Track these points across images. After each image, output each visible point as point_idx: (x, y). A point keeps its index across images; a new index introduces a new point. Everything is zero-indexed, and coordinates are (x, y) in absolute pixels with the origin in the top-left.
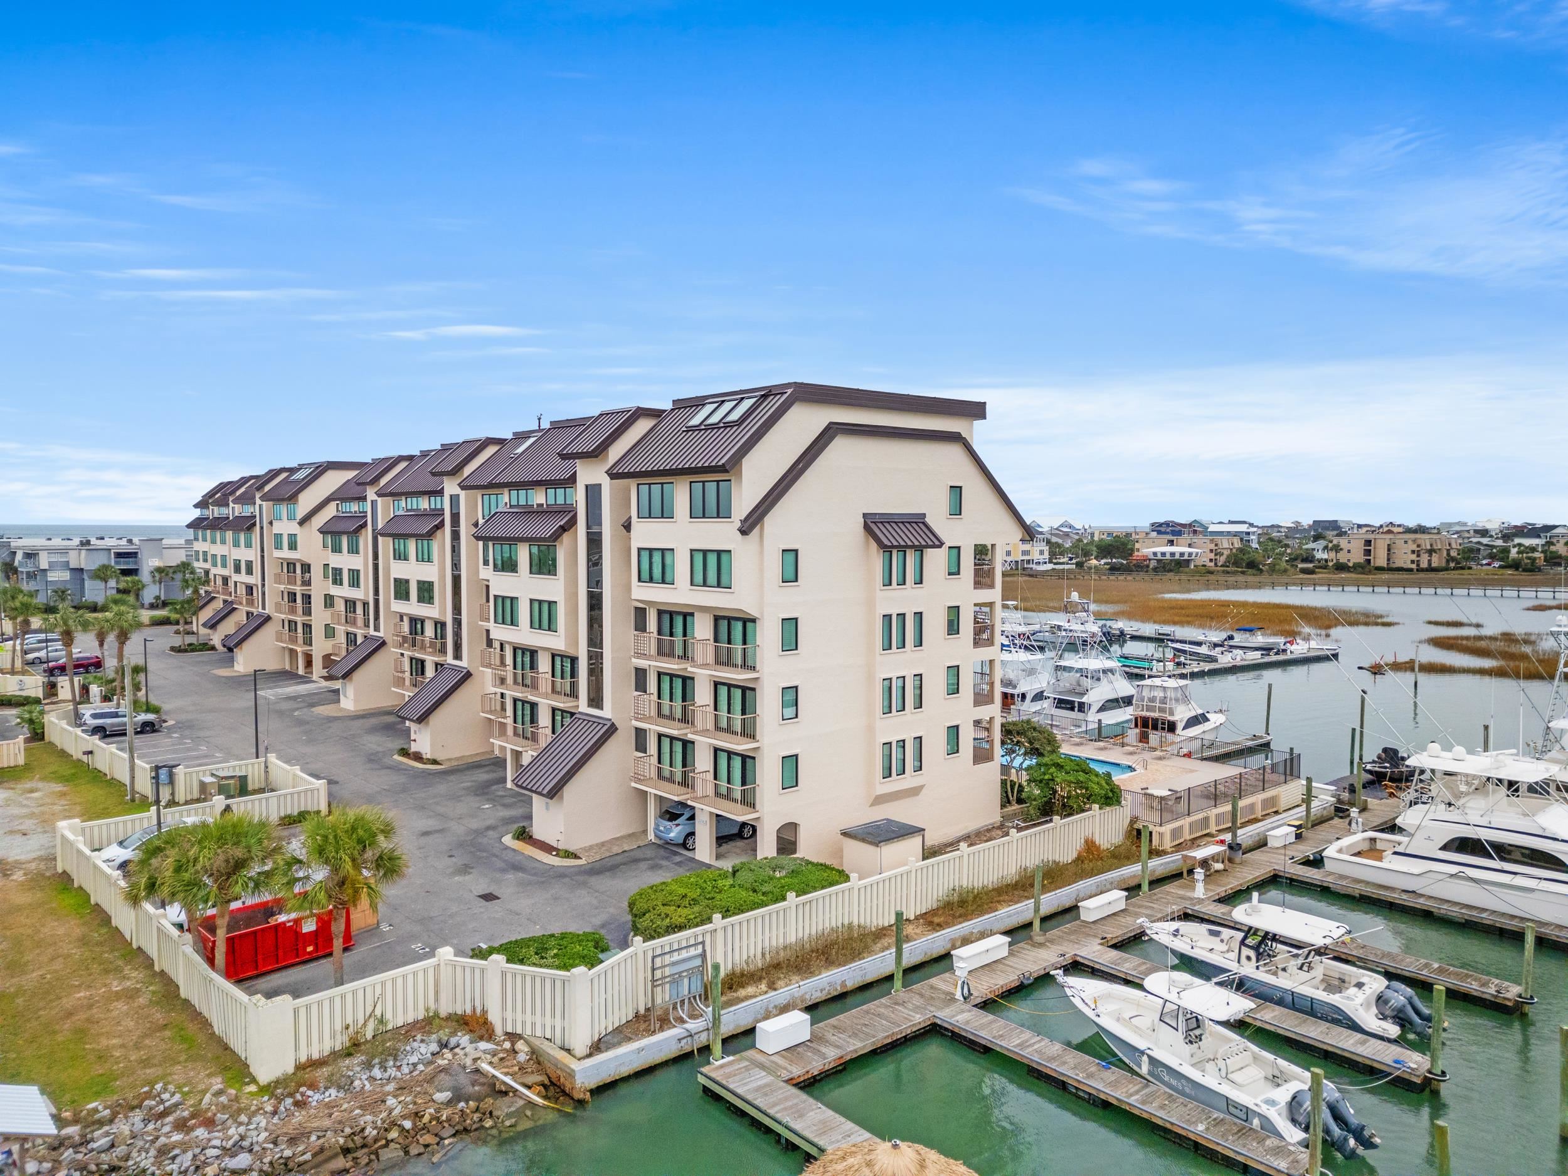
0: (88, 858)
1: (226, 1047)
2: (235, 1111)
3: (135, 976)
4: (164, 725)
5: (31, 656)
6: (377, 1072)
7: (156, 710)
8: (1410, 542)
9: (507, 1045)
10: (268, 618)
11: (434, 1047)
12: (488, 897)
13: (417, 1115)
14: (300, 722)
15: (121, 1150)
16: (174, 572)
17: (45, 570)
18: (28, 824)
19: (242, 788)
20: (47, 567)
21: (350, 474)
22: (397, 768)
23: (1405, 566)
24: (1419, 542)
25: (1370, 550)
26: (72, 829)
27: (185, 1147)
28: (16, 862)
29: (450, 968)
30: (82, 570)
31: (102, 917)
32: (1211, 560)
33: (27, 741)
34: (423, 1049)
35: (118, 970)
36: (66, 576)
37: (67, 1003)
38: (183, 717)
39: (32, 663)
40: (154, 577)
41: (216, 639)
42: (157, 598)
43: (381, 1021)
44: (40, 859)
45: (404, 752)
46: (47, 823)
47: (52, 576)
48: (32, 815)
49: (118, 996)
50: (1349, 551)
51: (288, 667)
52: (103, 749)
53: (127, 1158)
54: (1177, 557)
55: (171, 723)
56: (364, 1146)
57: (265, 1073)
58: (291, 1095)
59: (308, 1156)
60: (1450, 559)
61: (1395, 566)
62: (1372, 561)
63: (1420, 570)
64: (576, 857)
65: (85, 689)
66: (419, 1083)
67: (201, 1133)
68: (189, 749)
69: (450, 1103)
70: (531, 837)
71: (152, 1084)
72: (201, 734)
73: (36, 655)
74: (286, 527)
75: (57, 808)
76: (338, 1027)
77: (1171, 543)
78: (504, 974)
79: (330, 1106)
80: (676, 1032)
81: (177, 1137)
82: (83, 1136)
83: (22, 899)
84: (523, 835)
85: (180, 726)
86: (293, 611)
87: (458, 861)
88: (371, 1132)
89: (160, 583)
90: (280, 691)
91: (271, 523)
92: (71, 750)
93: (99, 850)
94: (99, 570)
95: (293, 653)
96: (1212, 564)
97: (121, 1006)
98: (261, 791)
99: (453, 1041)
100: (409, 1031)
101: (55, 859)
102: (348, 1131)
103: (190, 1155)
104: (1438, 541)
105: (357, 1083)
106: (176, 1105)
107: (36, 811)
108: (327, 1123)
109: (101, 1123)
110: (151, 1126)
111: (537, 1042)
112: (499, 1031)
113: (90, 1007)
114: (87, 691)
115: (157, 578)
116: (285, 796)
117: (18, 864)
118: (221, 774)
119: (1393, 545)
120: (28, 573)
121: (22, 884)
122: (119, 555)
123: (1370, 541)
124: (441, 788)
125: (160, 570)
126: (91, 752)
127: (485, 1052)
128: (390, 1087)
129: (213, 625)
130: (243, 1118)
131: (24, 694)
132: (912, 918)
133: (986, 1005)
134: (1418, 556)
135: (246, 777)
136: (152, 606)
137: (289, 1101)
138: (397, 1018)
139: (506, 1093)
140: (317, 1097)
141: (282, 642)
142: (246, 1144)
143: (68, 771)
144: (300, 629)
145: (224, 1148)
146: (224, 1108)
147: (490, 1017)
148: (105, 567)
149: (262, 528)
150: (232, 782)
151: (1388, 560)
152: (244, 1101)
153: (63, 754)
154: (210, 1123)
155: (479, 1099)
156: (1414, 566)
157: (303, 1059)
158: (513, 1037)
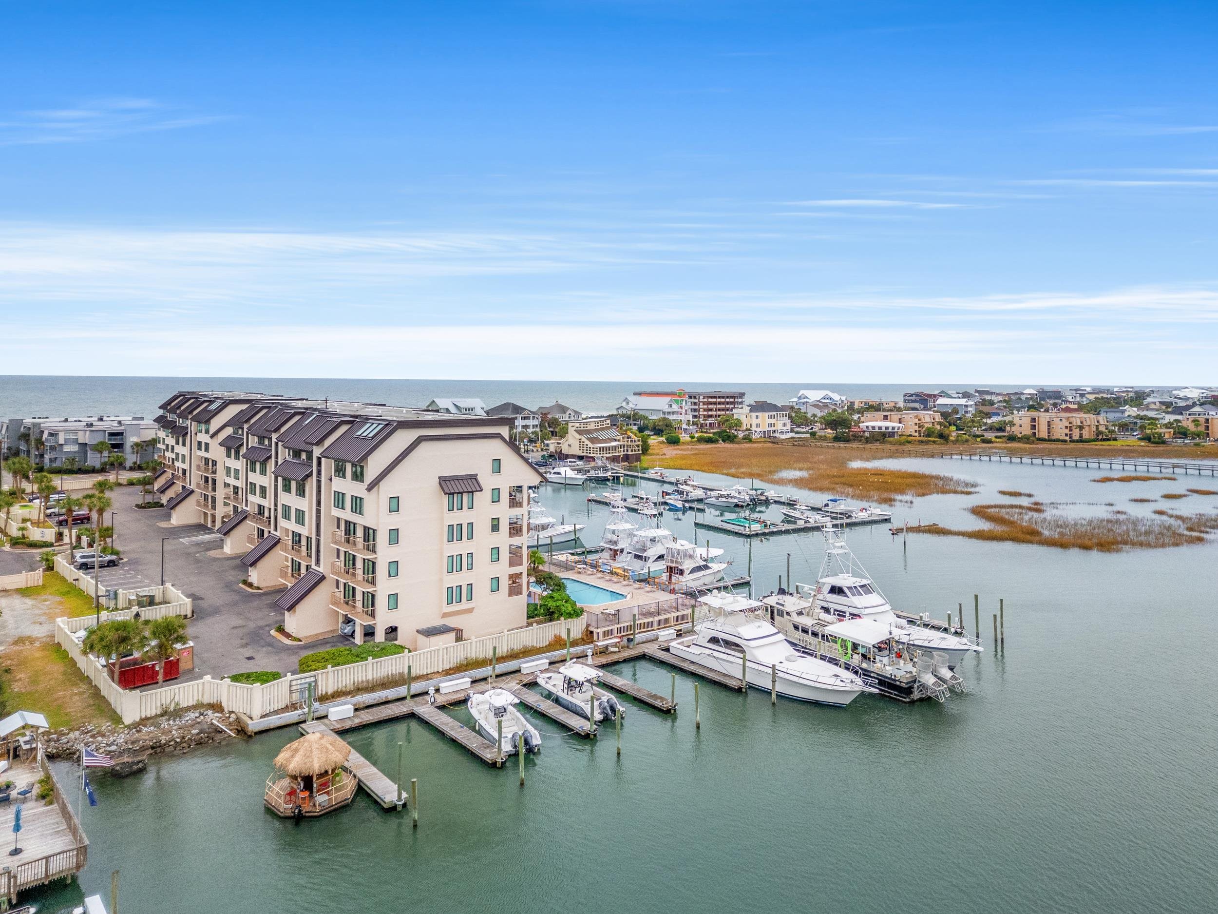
0: (69, 636)
1: (115, 712)
2: (113, 732)
3: (83, 687)
4: (121, 561)
5: (49, 511)
6: (171, 722)
7: (117, 553)
8: (1064, 420)
9: (228, 715)
10: (192, 492)
11: (197, 715)
12: (249, 658)
13: (183, 738)
14: (197, 561)
15: (70, 744)
16: (147, 446)
17: (62, 445)
18: (43, 619)
19: (151, 601)
20: (63, 442)
21: (244, 407)
22: (239, 592)
23: (1061, 438)
24: (1071, 420)
25: (1035, 426)
26: (62, 621)
27: (93, 743)
28: (37, 638)
29: (209, 684)
30: (86, 444)
31: (73, 663)
32: (916, 431)
33: (44, 570)
34: (192, 715)
35: (77, 684)
36: (75, 448)
37: (55, 696)
38: (133, 556)
39: (49, 516)
40: (133, 449)
41: (164, 500)
42: (135, 463)
43: (178, 704)
44: (48, 636)
45: (245, 582)
46: (51, 618)
47: (67, 449)
48: (45, 614)
49: (76, 694)
50: (1021, 426)
51: (202, 522)
52: (84, 579)
53: (73, 746)
54: (884, 430)
55: (125, 560)
56: (160, 747)
57: (127, 721)
58: (135, 728)
59: (138, 748)
60: (1099, 433)
61: (1053, 438)
62: (1037, 434)
63: (1072, 441)
64: (300, 641)
65: (79, 538)
66: (187, 727)
67: (100, 739)
68: (131, 578)
69: (198, 734)
70: (284, 630)
71: (84, 723)
72: (140, 567)
73: (52, 510)
74: (203, 438)
75: (57, 610)
76: (159, 705)
77: (886, 418)
78: (229, 686)
79: (150, 732)
80: (299, 712)
81: (91, 740)
82: (58, 738)
83: (38, 654)
84: (281, 630)
85: (129, 562)
86: (207, 488)
87: (244, 641)
88: (163, 741)
89: (137, 453)
90: (193, 539)
91: (196, 434)
92: (67, 578)
93: (75, 633)
94: (98, 445)
95: (206, 514)
96: (917, 434)
97: (76, 698)
98: (160, 603)
99: (205, 713)
100: (188, 709)
101: (54, 637)
102: (155, 741)
103: (94, 745)
104: (1088, 419)
105: (162, 725)
106: (92, 730)
107: (47, 611)
108: (147, 737)
109: (64, 734)
110: (82, 736)
111: (239, 714)
112: (226, 710)
113: (64, 698)
114: (80, 538)
115: (135, 450)
116: (173, 606)
117: (37, 639)
118: (141, 594)
119: (1052, 422)
120: (51, 446)
121: (39, 648)
122: (111, 434)
123: (1035, 419)
124: (255, 604)
125: (137, 445)
126: (77, 580)
127: (217, 717)
128: (175, 728)
129: (163, 491)
130: (116, 735)
131: (44, 540)
132: (440, 671)
133: (442, 708)
134: (1071, 430)
135: (153, 596)
136: (131, 469)
137: (135, 730)
138: (184, 704)
139: (221, 732)
140: (146, 729)
141: (199, 506)
142: (115, 743)
143: (64, 589)
144: (210, 500)
145: (107, 744)
146: (109, 731)
147: (223, 705)
148: (102, 443)
149: (191, 436)
150: (145, 599)
151: (1049, 433)
152: (117, 729)
153: (63, 579)
154: (103, 736)
155: (209, 733)
156: (1067, 438)
157: (144, 717)
158: (231, 712)
